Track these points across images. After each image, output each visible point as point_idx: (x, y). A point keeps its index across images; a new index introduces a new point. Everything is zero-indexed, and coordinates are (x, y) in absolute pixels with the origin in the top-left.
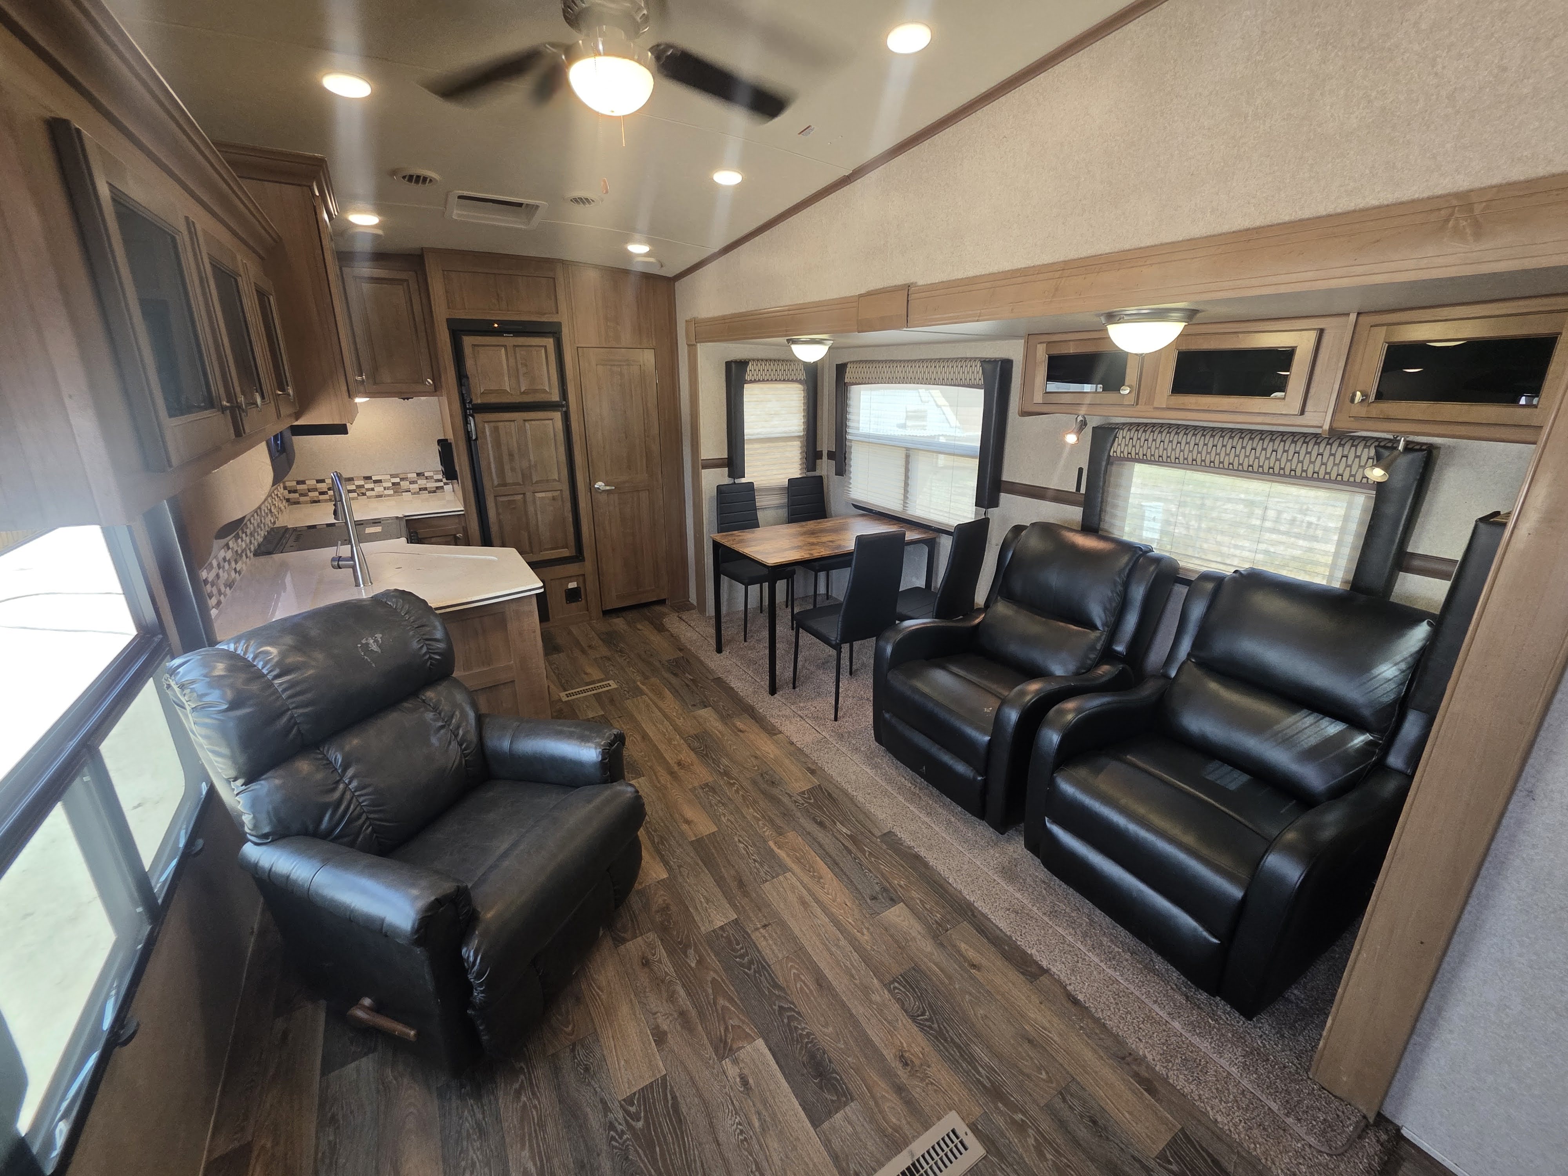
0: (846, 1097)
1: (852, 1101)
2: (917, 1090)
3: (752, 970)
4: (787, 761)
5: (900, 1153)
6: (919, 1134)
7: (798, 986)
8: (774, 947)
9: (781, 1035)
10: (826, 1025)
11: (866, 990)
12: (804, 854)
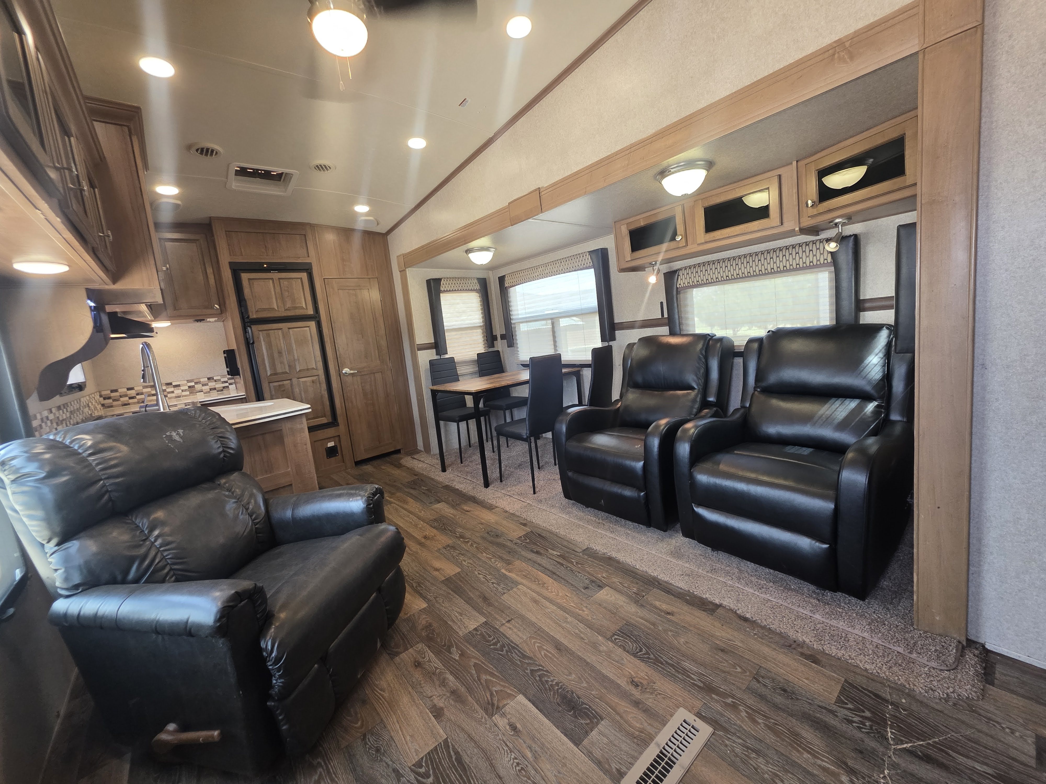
0: (596, 718)
1: (602, 719)
2: (649, 700)
3: (505, 651)
4: (505, 522)
5: (648, 746)
6: (660, 730)
7: (543, 654)
8: (519, 633)
9: (536, 688)
10: (570, 674)
11: (595, 646)
12: (529, 572)
